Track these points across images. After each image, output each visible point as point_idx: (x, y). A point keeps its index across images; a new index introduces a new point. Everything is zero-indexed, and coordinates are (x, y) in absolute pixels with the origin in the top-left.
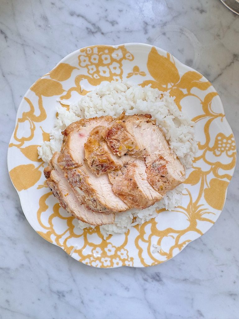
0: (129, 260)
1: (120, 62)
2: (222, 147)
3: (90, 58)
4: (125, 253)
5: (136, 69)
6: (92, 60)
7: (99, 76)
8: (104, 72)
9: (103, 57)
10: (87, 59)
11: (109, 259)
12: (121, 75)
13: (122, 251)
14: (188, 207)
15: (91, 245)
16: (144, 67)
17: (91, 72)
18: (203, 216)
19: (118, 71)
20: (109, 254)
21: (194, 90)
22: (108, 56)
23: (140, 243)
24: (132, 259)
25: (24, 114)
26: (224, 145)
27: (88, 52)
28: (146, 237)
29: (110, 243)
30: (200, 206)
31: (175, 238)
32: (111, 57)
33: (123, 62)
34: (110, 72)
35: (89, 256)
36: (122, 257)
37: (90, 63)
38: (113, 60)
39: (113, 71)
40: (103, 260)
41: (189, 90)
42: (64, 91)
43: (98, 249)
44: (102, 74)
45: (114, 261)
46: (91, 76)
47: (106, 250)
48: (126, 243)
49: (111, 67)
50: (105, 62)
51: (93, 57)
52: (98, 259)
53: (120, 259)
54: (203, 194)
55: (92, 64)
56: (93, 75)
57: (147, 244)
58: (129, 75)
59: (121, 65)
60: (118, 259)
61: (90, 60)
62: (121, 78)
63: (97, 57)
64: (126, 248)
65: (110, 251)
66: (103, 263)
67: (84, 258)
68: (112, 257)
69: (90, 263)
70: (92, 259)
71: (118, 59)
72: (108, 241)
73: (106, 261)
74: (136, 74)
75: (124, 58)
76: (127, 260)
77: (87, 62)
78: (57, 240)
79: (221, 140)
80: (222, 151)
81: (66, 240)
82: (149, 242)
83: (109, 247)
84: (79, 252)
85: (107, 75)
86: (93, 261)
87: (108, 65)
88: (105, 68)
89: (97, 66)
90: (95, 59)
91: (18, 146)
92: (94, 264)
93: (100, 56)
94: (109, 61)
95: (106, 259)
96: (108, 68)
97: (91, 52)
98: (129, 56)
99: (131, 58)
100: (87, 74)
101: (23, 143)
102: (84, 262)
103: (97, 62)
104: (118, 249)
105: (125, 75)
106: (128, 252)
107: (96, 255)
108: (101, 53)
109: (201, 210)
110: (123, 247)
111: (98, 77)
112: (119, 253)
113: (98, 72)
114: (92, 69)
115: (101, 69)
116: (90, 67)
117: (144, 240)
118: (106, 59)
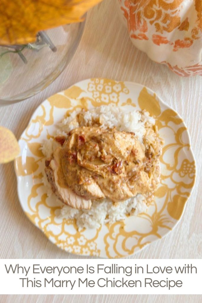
0: (97, 251)
1: (118, 93)
2: (186, 170)
3: (96, 87)
4: (94, 245)
5: (129, 101)
6: (98, 88)
7: (101, 100)
8: (105, 98)
9: (106, 87)
10: (94, 87)
11: (79, 248)
12: (117, 103)
13: (92, 243)
14: (153, 215)
15: (67, 233)
16: (135, 101)
17: (95, 96)
18: (164, 224)
19: (115, 100)
20: (80, 243)
21: (170, 124)
22: (110, 88)
23: (109, 239)
24: (99, 251)
25: (38, 118)
26: (188, 169)
27: (96, 82)
28: (114, 235)
29: (82, 235)
30: (162, 216)
31: (138, 239)
32: (112, 88)
33: (121, 94)
34: (109, 99)
35: (63, 242)
36: (91, 248)
37: (95, 90)
38: (113, 91)
39: (112, 99)
40: (74, 247)
41: (166, 123)
42: (71, 106)
43: (72, 238)
44: (103, 99)
45: (84, 250)
46: (94, 100)
47: (79, 240)
48: (96, 237)
49: (111, 96)
50: (107, 91)
51: (99, 86)
52: (71, 246)
53: (89, 249)
54: (166, 207)
55: (97, 90)
56: (96, 99)
57: (114, 242)
58: (123, 104)
59: (118, 96)
60: (87, 249)
61: (96, 88)
62: (117, 105)
63: (102, 87)
64: (95, 241)
65: (81, 241)
66: (74, 249)
67: (60, 242)
68: (82, 247)
69: (64, 247)
70: (65, 244)
71: (117, 91)
72: (81, 233)
73: (77, 249)
74: (128, 104)
75: (122, 91)
76: (95, 251)
77: (94, 89)
78: (40, 223)
79: (186, 165)
80: (186, 174)
81: (47, 225)
82: (116, 240)
83: (82, 238)
84: (56, 237)
85: (107, 101)
87: (109, 94)
88: (106, 96)
89: (101, 93)
90: (100, 88)
91: (26, 140)
92: (66, 249)
93: (104, 87)
94: (110, 91)
95: (77, 247)
96: (109, 95)
97: (98, 82)
98: (126, 90)
99: (127, 92)
100: (91, 98)
101: (30, 139)
103: (101, 90)
104: (89, 241)
105: (120, 104)
106: (96, 245)
107: (69, 242)
108: (106, 84)
109: (163, 219)
110: (93, 240)
111: (99, 102)
112: (89, 244)
113: (100, 97)
114: (96, 95)
115: (103, 96)
116: (95, 93)
117: (112, 238)
118: (108, 89)
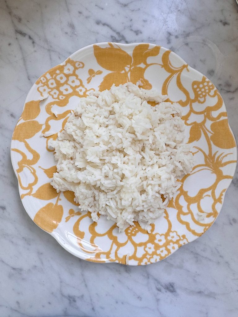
0: (182, 238)
1: (74, 74)
2: (202, 92)
3: (48, 86)
4: (174, 234)
5: (91, 72)
6: (51, 86)
7: (64, 95)
8: (67, 90)
9: (58, 78)
10: (45, 87)
11: (164, 249)
12: (81, 84)
13: (171, 234)
14: (206, 161)
15: (141, 245)
16: (97, 67)
17: (55, 96)
18: (223, 161)
19: (77, 83)
20: (161, 244)
21: (150, 60)
22: (62, 75)
23: (183, 218)
24: (184, 237)
25: (19, 164)
26: (203, 90)
27: (43, 81)
28: (185, 210)
29: (156, 234)
30: (215, 154)
31: (211, 195)
32: (64, 74)
33: (77, 72)
34: (72, 87)
35: (144, 256)
36: (174, 240)
37: (50, 90)
38: (67, 76)
39: (73, 85)
40: (158, 252)
41: (145, 63)
42: (42, 125)
43: (149, 245)
44: (65, 93)
45: (169, 247)
46: (57, 100)
47: (156, 241)
48: (170, 225)
49: (69, 82)
50: (62, 81)
51: (49, 83)
52: (154, 253)
53: (174, 243)
54: (212, 142)
55: (52, 89)
56: (58, 98)
57: (190, 215)
58: (89, 80)
59: (77, 76)
60: (171, 244)
61: (49, 88)
62: (83, 86)
63: (53, 81)
64: (172, 230)
65: (160, 240)
66: (160, 255)
67: (141, 260)
68: (166, 245)
69: (149, 261)
70: (148, 257)
71: (71, 72)
72: (154, 233)
73: (162, 251)
74: (94, 76)
75: (76, 68)
76: (180, 240)
77: (48, 90)
78: (108, 257)
79: (198, 87)
80: (205, 96)
81: (116, 253)
82: (190, 212)
83: (158, 237)
84: (134, 257)
85: (70, 91)
86: (150, 258)
87: (66, 82)
88: (66, 86)
89: (57, 88)
90: (52, 84)
91: (29, 194)
92: (153, 261)
93: (55, 79)
94: (65, 79)
95: (161, 249)
96: (67, 84)
97: (45, 80)
98: (79, 65)
99: (81, 65)
100: (53, 100)
101: (32, 189)
102: (143, 264)
103: (55, 85)
104: (167, 235)
105: (85, 83)
106: (176, 232)
107: (150, 252)
108: (54, 76)
109: (219, 157)
110: (169, 230)
111: (64, 97)
112: (169, 238)
113: (61, 93)
114: (55, 93)
115: (62, 89)
116: (52, 93)
117: (185, 214)
118: (61, 78)
